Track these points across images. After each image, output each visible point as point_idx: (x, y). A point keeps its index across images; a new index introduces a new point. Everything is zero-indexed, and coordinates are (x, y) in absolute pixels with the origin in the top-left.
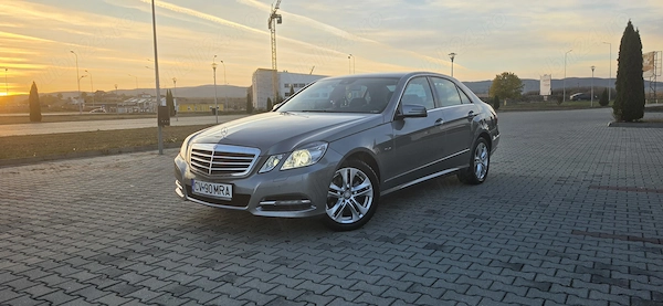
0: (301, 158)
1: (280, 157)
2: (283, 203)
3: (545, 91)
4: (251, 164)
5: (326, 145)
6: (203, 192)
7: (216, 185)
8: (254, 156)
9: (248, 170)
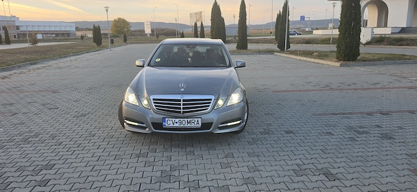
3: (148, 31)
4: (211, 105)
6: (176, 125)
7: (189, 120)
8: (211, 100)
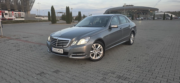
0: (83, 42)
1: (77, 41)
2: (78, 54)
4: (68, 43)
5: (89, 38)
6: (55, 51)
7: (59, 49)
8: (69, 41)
9: (68, 45)
